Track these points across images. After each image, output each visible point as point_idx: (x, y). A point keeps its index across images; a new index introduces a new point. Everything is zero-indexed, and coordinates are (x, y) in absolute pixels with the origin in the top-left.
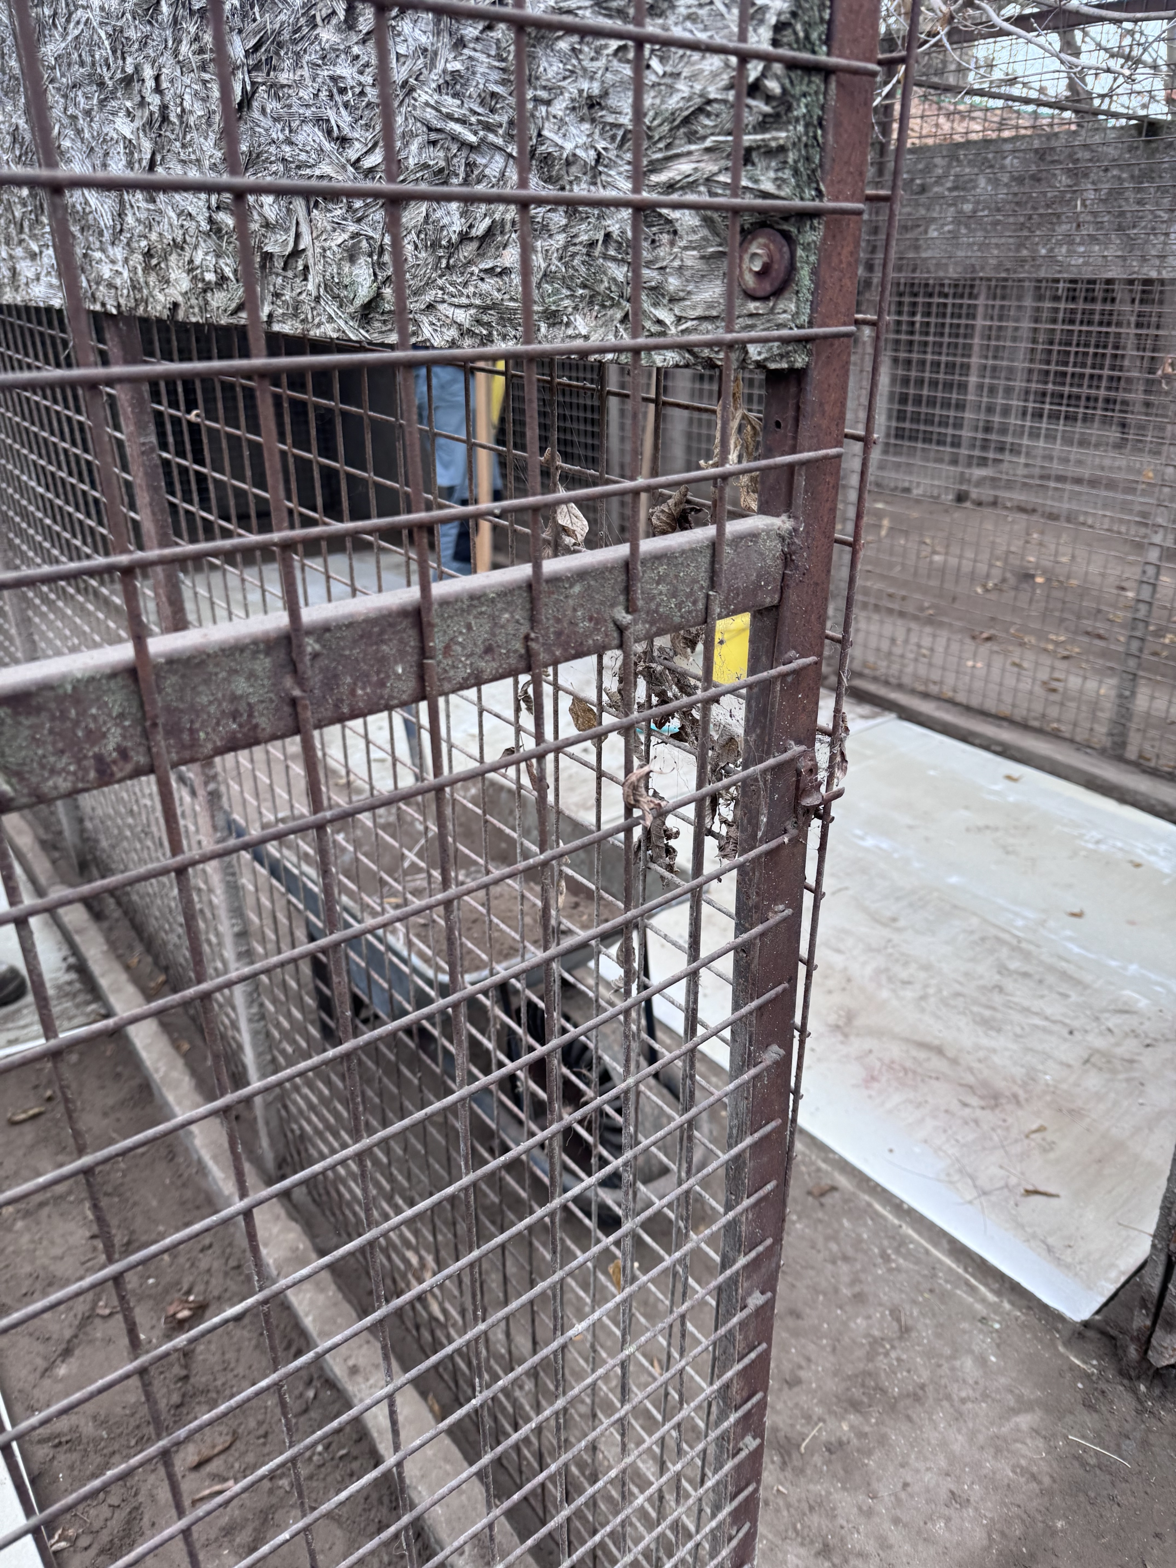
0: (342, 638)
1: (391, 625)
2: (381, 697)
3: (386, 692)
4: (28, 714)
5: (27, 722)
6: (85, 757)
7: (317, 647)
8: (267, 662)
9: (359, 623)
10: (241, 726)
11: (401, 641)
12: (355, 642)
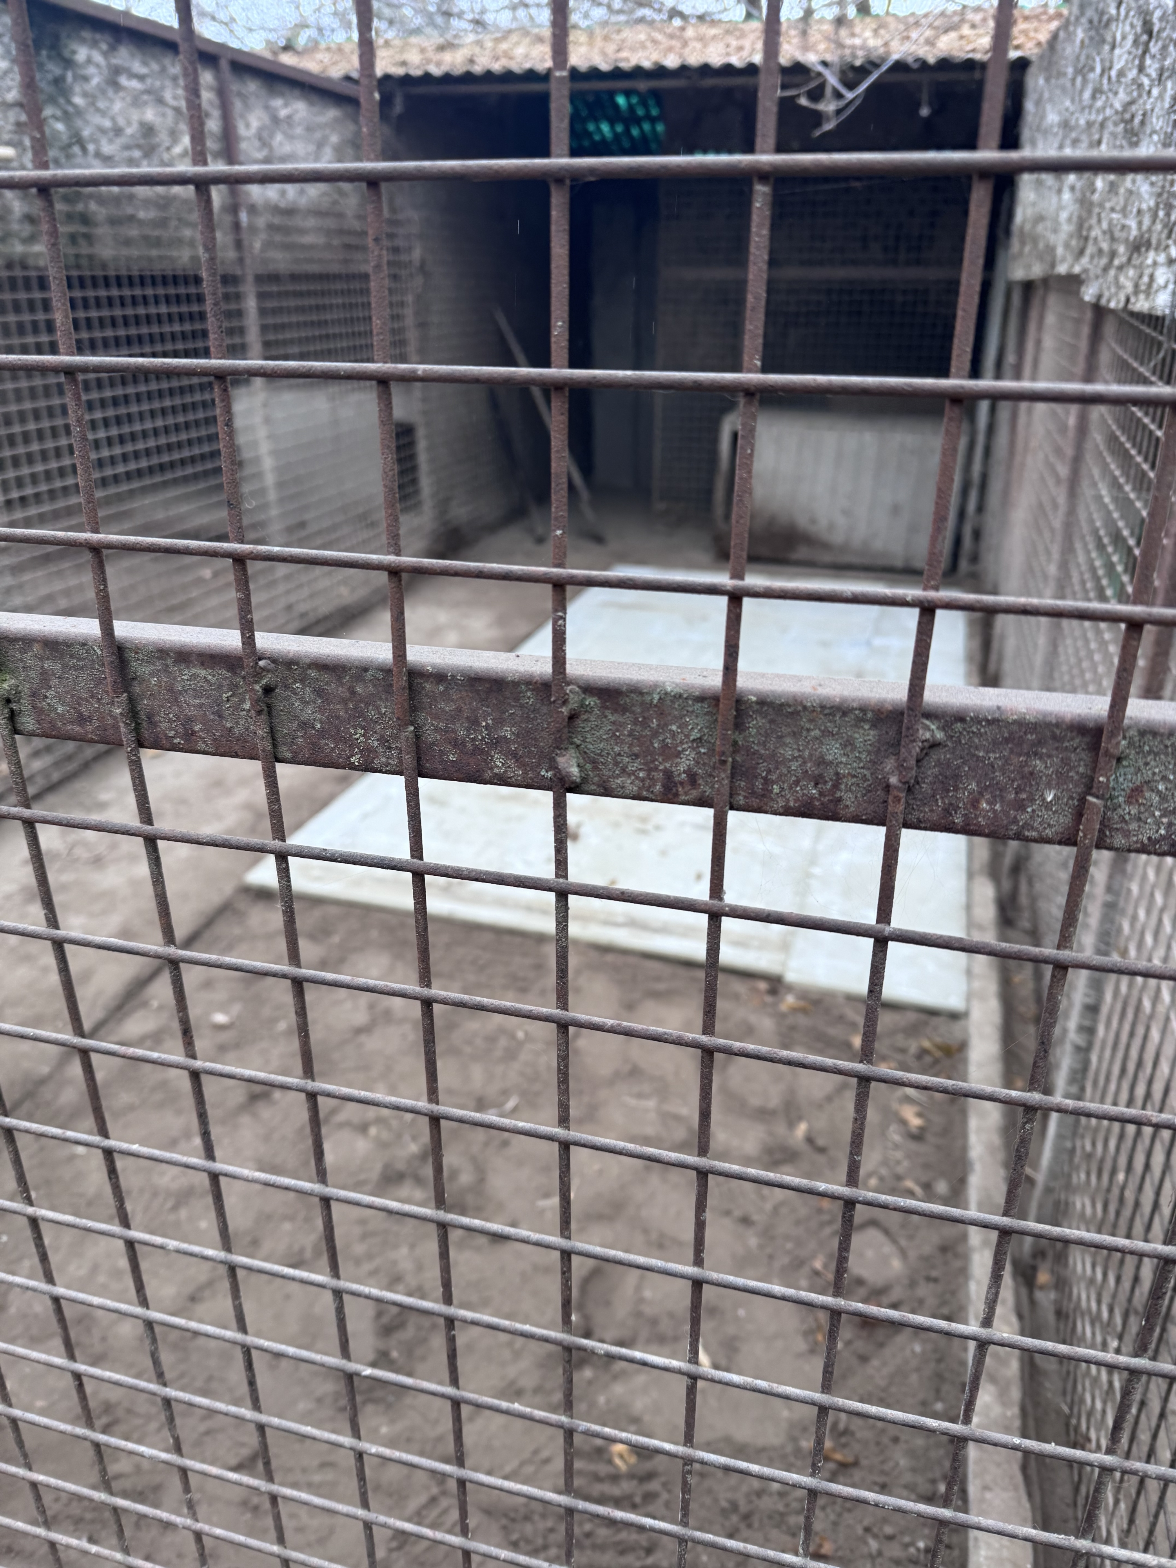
0: (979, 735)
1: (1054, 737)
2: (1015, 821)
3: (1023, 818)
4: (615, 711)
5: (612, 718)
6: (656, 769)
7: (940, 735)
8: (872, 735)
9: (1008, 724)
10: (821, 794)
11: (1065, 762)
12: (996, 744)
